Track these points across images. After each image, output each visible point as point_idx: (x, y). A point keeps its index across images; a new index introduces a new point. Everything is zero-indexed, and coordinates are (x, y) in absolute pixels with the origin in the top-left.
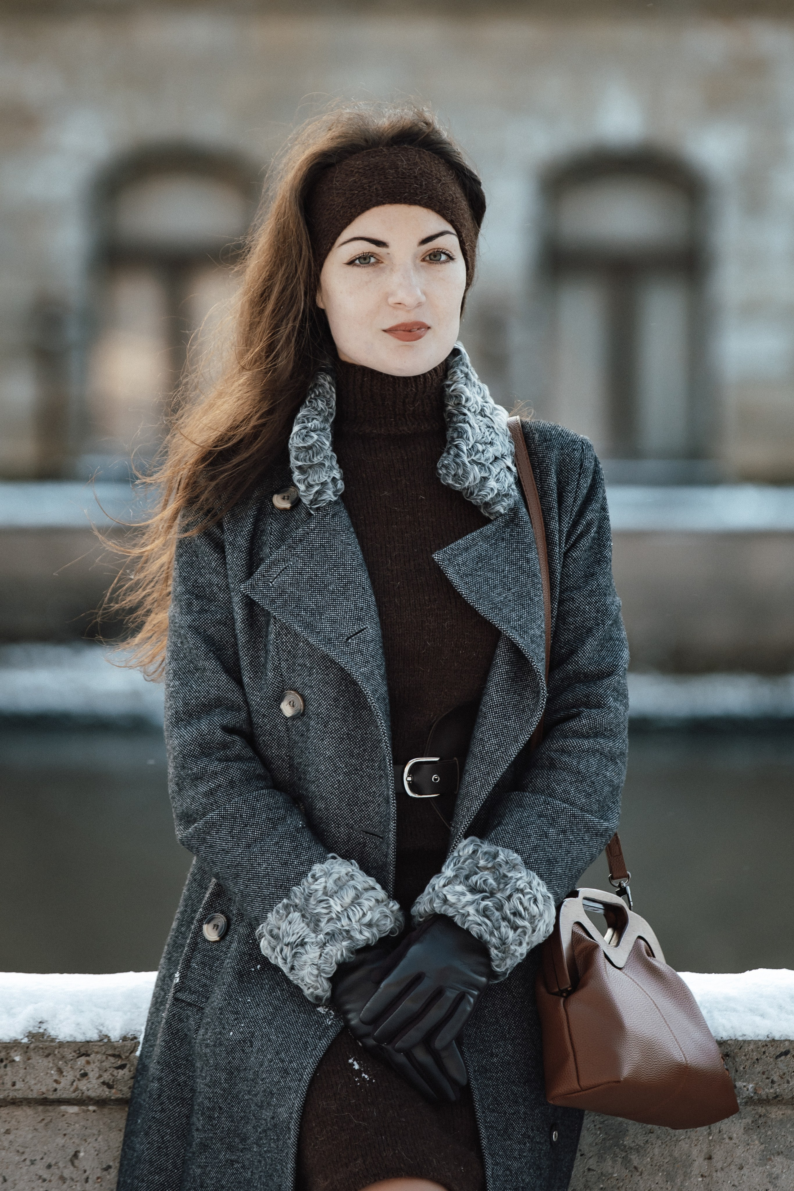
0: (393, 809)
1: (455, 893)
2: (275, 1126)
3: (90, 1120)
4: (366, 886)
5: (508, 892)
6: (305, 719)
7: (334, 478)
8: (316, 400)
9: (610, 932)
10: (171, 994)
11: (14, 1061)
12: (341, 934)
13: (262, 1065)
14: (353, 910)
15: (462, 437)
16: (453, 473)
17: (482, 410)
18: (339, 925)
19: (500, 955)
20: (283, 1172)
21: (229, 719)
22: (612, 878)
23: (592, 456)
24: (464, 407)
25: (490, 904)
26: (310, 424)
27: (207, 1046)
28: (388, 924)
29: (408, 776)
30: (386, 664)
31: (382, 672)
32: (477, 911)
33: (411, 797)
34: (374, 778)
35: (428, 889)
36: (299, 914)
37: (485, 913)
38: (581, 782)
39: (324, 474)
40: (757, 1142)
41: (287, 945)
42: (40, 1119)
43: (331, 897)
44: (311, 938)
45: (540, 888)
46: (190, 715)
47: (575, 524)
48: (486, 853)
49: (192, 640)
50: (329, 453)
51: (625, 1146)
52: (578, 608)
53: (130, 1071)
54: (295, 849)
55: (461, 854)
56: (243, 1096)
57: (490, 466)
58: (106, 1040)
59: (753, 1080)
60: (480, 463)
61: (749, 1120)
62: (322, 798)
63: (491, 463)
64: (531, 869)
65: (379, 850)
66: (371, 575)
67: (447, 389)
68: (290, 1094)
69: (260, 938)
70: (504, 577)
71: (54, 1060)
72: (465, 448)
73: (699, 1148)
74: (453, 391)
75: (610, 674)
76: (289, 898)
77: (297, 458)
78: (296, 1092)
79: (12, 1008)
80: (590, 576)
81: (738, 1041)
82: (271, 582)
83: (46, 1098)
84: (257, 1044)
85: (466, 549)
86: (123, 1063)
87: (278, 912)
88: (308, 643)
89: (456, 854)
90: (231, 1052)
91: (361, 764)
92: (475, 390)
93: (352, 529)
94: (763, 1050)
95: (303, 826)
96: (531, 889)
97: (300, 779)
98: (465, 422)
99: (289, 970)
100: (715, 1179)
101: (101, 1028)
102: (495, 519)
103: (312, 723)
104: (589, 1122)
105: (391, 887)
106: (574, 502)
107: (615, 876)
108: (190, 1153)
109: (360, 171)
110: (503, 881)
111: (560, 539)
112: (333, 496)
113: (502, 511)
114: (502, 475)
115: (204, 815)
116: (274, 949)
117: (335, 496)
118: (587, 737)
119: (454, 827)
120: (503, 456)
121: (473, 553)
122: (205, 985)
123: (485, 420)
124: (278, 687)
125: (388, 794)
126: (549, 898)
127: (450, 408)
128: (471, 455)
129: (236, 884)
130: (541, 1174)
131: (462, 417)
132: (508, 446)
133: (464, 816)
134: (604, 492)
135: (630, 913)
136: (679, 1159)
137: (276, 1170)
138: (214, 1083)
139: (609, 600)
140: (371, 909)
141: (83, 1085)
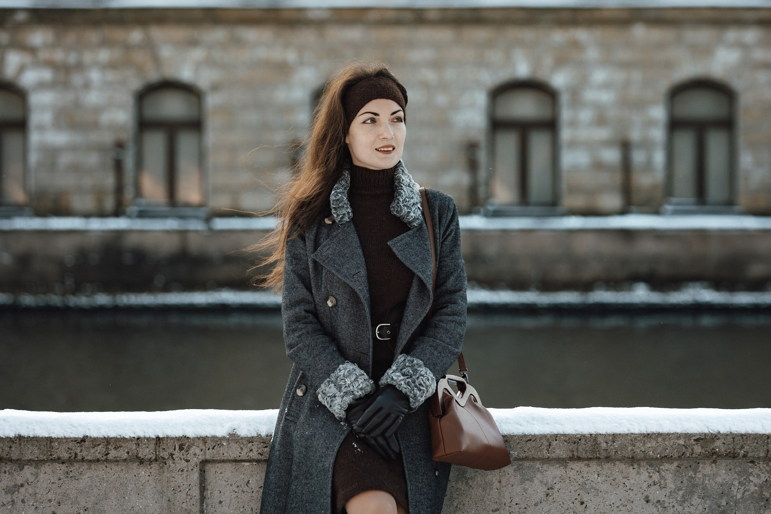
0: (371, 344)
1: (396, 376)
2: (324, 469)
3: (254, 468)
4: (360, 373)
5: (417, 376)
6: (337, 307)
7: (348, 212)
8: (341, 181)
9: (459, 392)
10: (284, 417)
11: (223, 445)
12: (350, 392)
13: (318, 446)
14: (355, 383)
15: (400, 195)
16: (396, 210)
17: (409, 185)
18: (349, 389)
19: (413, 401)
20: (327, 488)
21: (307, 307)
22: (460, 371)
23: (453, 203)
24: (402, 183)
25: (410, 380)
26: (338, 191)
27: (298, 438)
28: (369, 389)
29: (378, 331)
30: (369, 286)
31: (367, 289)
32: (405, 383)
33: (379, 339)
34: (364, 331)
35: (386, 374)
36: (334, 384)
37: (408, 384)
38: (447, 333)
39: (344, 210)
40: (519, 475)
41: (329, 397)
42: (234, 468)
43: (346, 378)
44: (338, 394)
45: (430, 375)
46: (292, 306)
47: (446, 231)
48: (409, 360)
49: (292, 276)
50: (346, 202)
51: (466, 477)
52: (447, 264)
53: (269, 449)
54: (332, 359)
55: (399, 360)
56: (311, 457)
57: (411, 207)
58: (260, 436)
59: (517, 451)
60: (407, 206)
61: (515, 467)
62: (344, 339)
63: (412, 206)
64: (427, 367)
65: (366, 360)
66: (363, 250)
67: (395, 176)
68: (329, 457)
69: (318, 394)
70: (416, 251)
71: (239, 444)
72: (401, 200)
73: (496, 478)
74: (397, 177)
75: (459, 291)
76: (330, 378)
77: (333, 204)
78: (332, 456)
79: (222, 424)
80: (452, 251)
81: (511, 435)
82: (323, 254)
83: (236, 459)
84: (317, 437)
85: (401, 240)
86: (267, 445)
87: (325, 384)
88: (338, 277)
89: (397, 361)
90: (307, 440)
91: (359, 326)
92: (406, 176)
93: (355, 232)
94: (521, 439)
95: (336, 350)
96: (427, 375)
97: (335, 331)
98: (401, 189)
99: (329, 407)
100: (502, 490)
101: (258, 432)
102: (413, 228)
103: (339, 309)
104: (453, 468)
105: (370, 374)
106: (445, 222)
107: (461, 370)
108: (291, 480)
109: (366, 86)
110: (415, 371)
111: (440, 237)
112: (348, 219)
113: (416, 225)
114: (416, 210)
115: (297, 345)
116: (323, 399)
117: (349, 219)
118: (450, 315)
119: (396, 351)
120: (417, 203)
121: (404, 242)
122: (297, 413)
123: (410, 188)
124: (326, 295)
125: (369, 338)
126: (434, 379)
127: (396, 184)
128: (404, 203)
129: (309, 373)
130: (431, 489)
131: (400, 187)
132: (419, 199)
133: (400, 347)
134: (458, 218)
135: (467, 385)
136: (488, 482)
137: (324, 487)
138: (300, 453)
139: (460, 261)
140: (362, 383)
141: (251, 454)
